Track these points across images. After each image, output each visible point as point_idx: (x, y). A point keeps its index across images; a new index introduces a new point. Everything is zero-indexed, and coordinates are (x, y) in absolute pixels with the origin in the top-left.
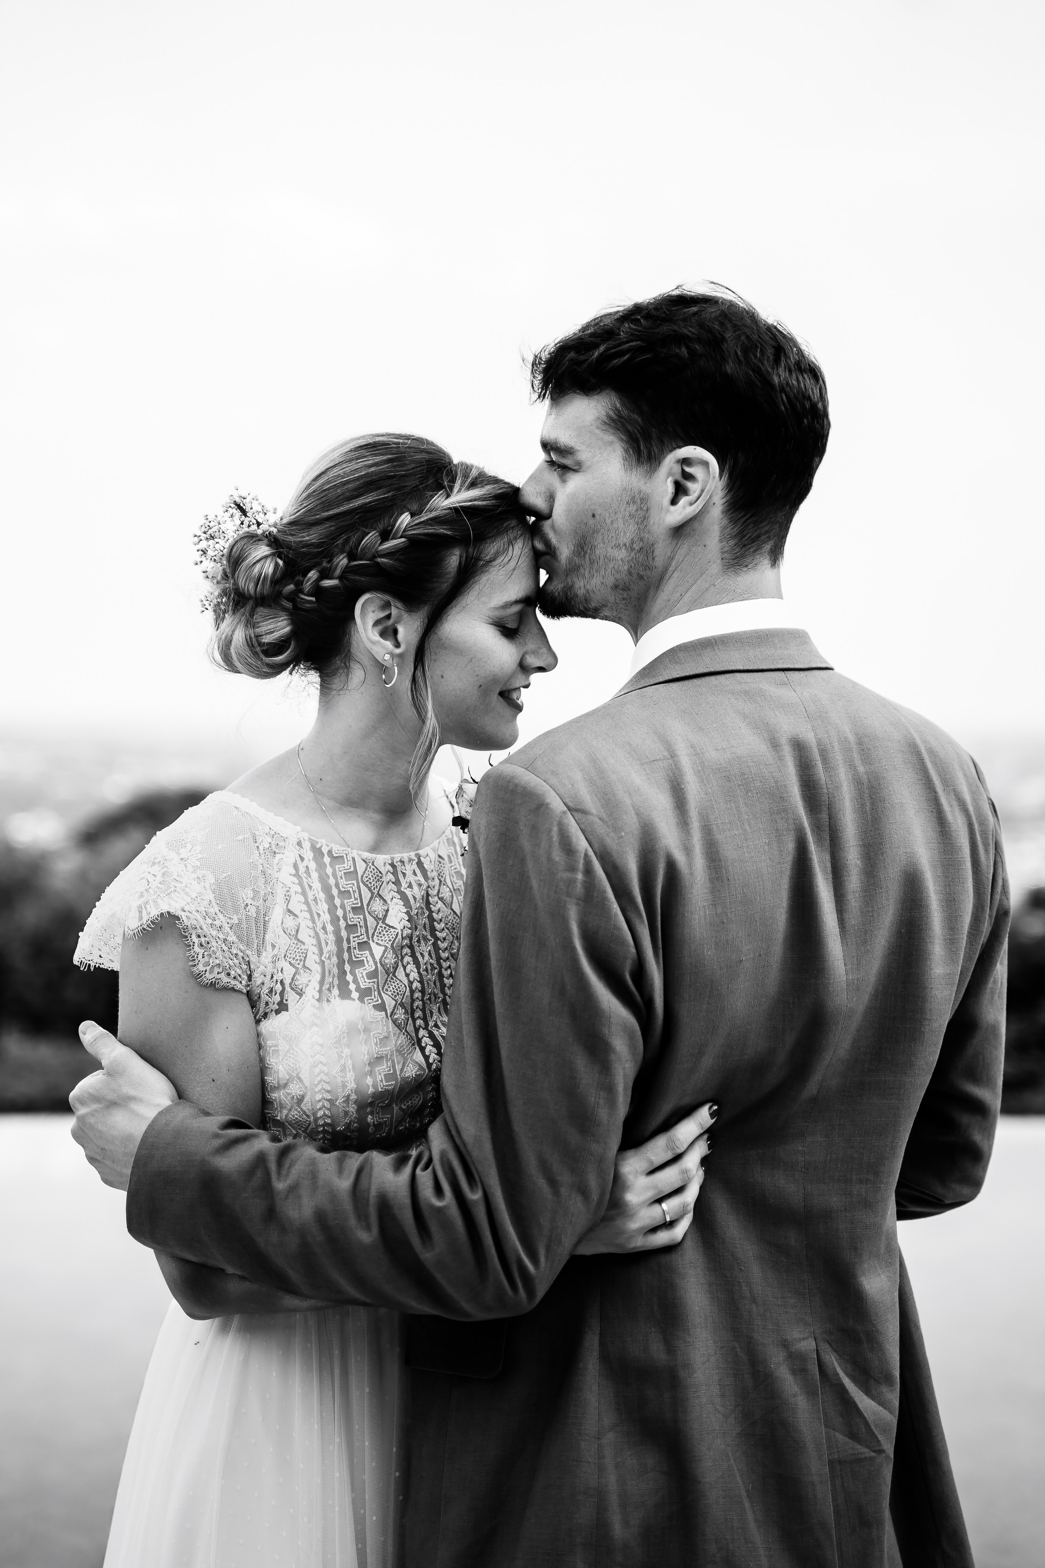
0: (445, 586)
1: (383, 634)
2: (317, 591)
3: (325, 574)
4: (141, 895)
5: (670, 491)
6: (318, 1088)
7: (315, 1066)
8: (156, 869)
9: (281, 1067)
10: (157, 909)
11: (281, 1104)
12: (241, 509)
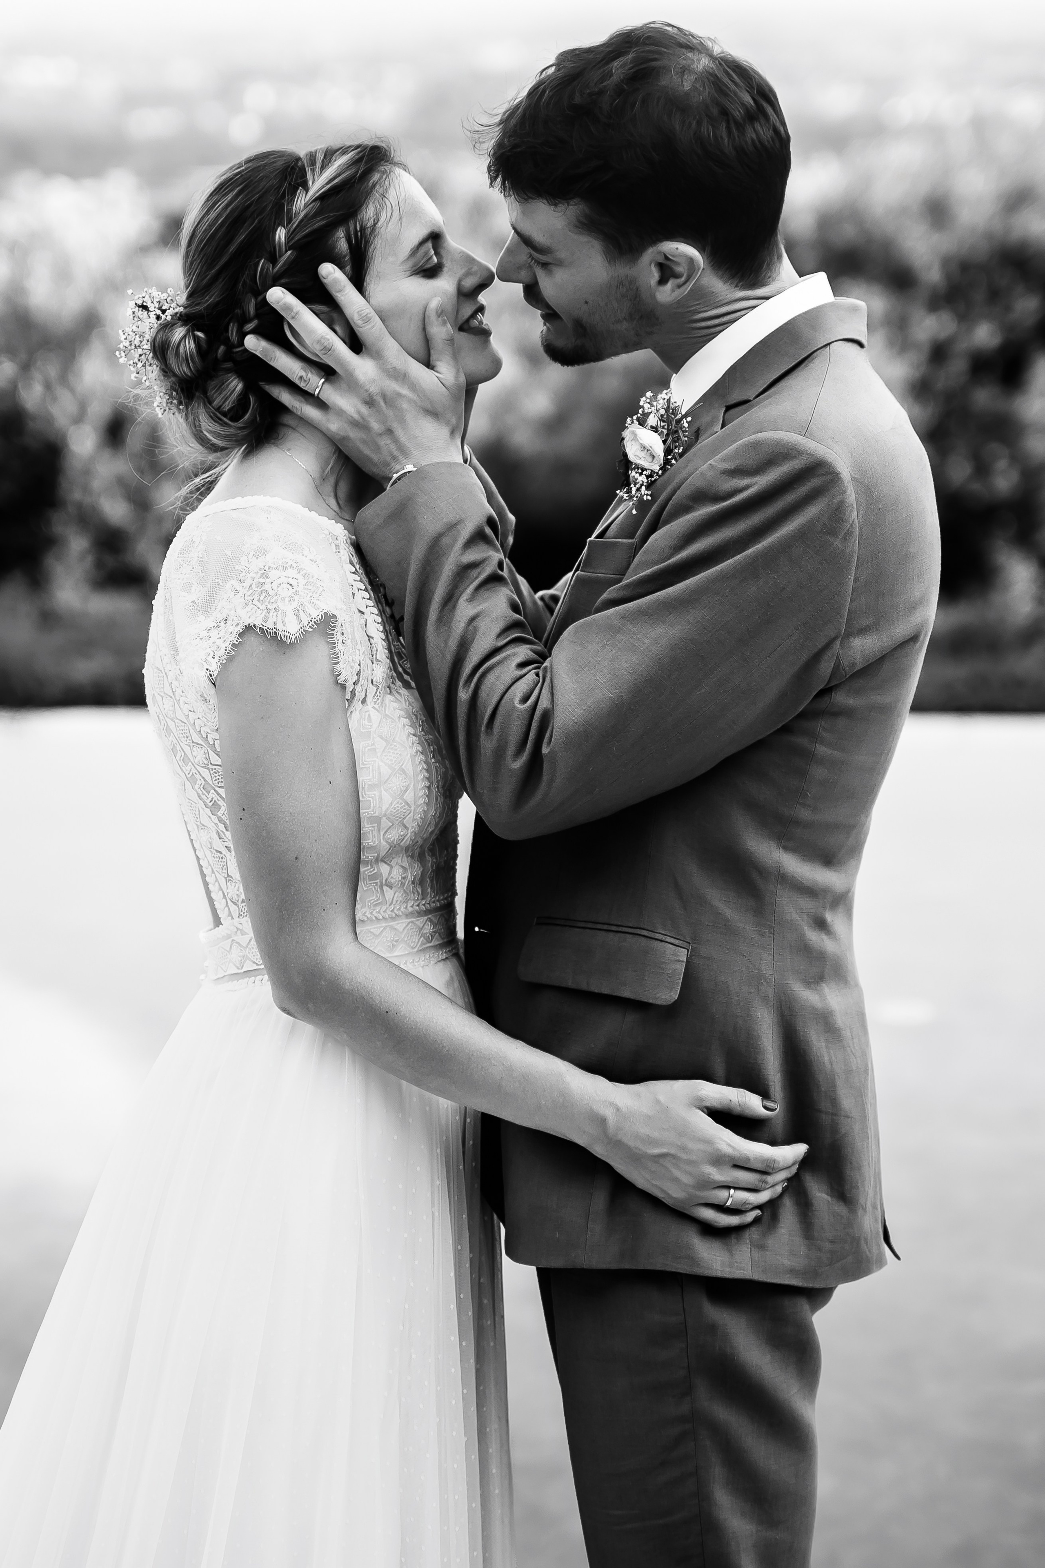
3: (244, 321)
4: (291, 599)
5: (656, 275)
6: (421, 777)
7: (415, 756)
8: (291, 573)
9: (381, 763)
10: (317, 609)
11: (381, 800)
12: (144, 307)
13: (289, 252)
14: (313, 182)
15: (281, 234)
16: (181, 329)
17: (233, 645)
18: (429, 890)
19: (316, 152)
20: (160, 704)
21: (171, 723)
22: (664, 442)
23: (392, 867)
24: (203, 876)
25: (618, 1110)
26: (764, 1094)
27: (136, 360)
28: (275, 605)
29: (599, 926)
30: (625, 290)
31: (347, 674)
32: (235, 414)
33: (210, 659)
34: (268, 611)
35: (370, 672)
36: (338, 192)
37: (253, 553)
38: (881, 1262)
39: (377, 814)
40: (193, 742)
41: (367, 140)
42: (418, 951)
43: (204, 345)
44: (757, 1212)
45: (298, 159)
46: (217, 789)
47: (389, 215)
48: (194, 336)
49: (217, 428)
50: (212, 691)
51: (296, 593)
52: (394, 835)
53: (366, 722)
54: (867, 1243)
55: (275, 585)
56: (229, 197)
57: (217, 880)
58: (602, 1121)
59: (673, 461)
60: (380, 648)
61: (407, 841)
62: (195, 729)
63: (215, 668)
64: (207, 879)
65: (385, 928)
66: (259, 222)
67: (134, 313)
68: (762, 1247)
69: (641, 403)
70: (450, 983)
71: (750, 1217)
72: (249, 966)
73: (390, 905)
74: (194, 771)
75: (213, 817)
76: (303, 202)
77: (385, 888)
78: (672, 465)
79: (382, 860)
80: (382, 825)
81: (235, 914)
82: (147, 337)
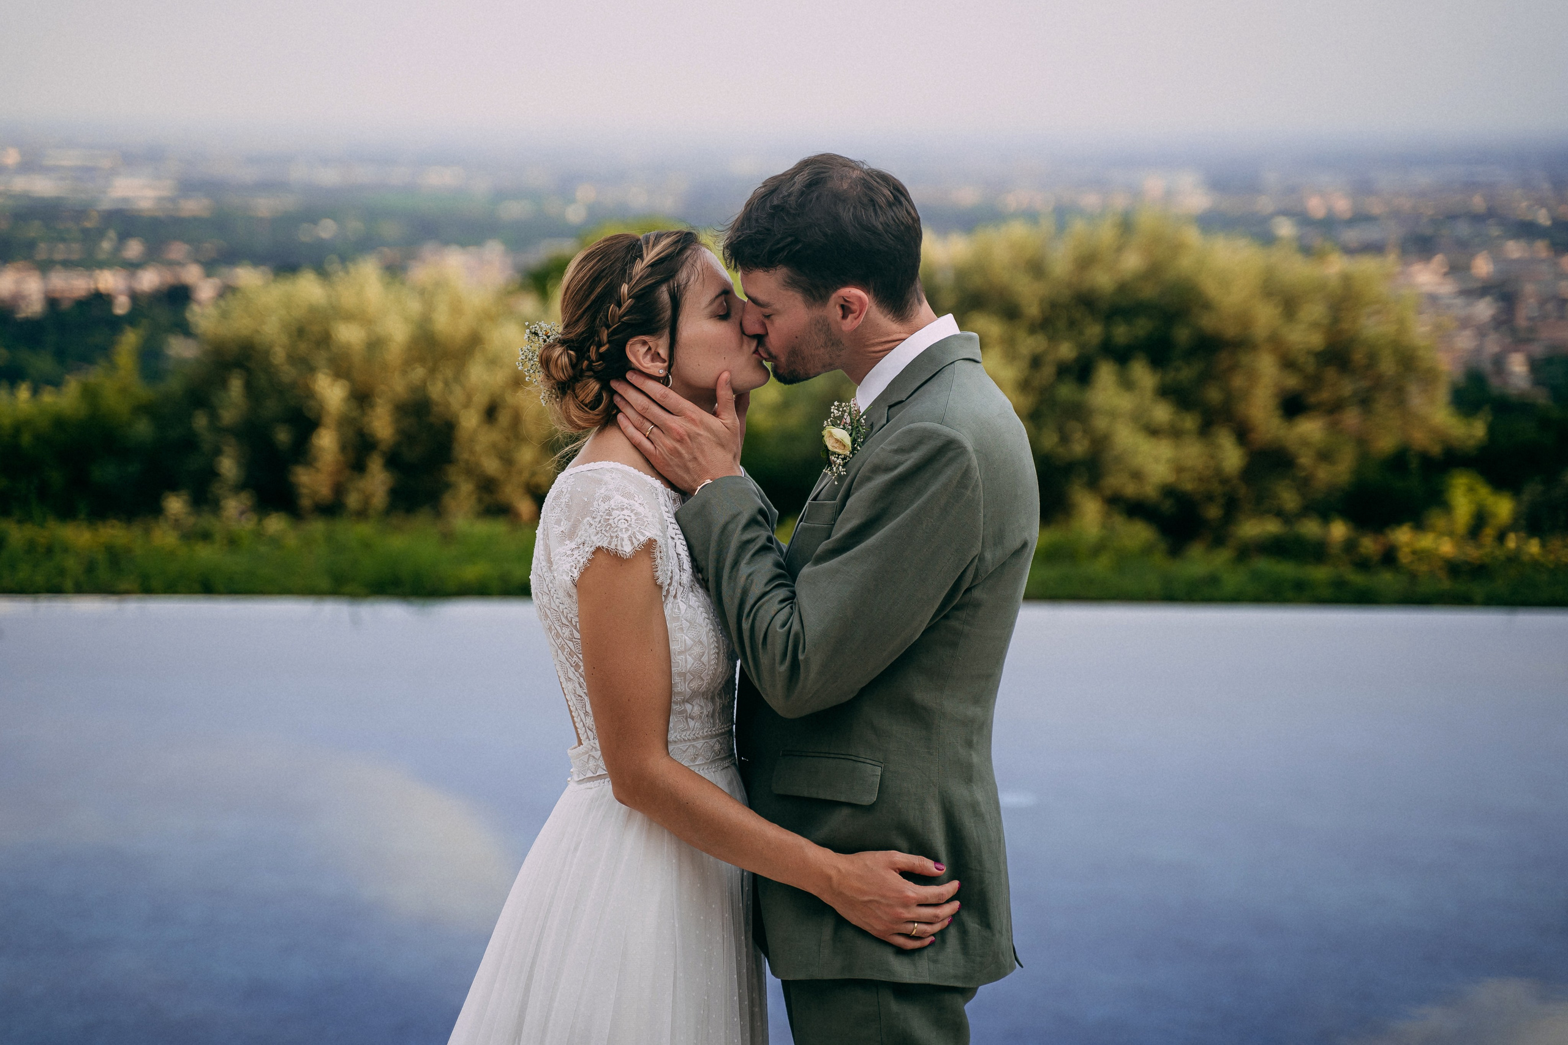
0: (668, 314)
1: (653, 360)
2: (601, 357)
3: (600, 345)
4: (627, 530)
5: (840, 312)
6: (712, 646)
7: (709, 632)
8: (626, 512)
9: (686, 637)
10: (644, 536)
11: (686, 662)
12: (536, 334)
13: (630, 300)
14: (647, 255)
15: (625, 288)
16: (559, 348)
17: (589, 560)
18: (718, 721)
19: (650, 236)
20: (541, 598)
21: (548, 611)
22: (851, 435)
23: (693, 706)
24: (571, 712)
25: (839, 871)
26: (936, 860)
27: (529, 368)
28: (616, 534)
29: (822, 755)
30: (821, 326)
31: (662, 578)
32: (594, 404)
33: (573, 569)
34: (612, 537)
35: (678, 577)
36: (663, 262)
37: (601, 499)
38: (1013, 968)
39: (684, 671)
40: (562, 624)
41: (684, 228)
42: (710, 762)
43: (574, 360)
44: (932, 938)
45: (638, 240)
46: (578, 655)
47: (696, 277)
48: (568, 353)
49: (581, 414)
50: (575, 591)
51: (630, 525)
52: (694, 685)
53: (677, 610)
54: (1003, 955)
55: (616, 520)
56: (592, 264)
57: (579, 715)
58: (829, 878)
59: (859, 448)
60: (685, 561)
61: (703, 689)
62: (563, 615)
63: (576, 574)
64: (573, 714)
65: (689, 746)
66: (611, 280)
67: (529, 337)
68: (935, 961)
69: (832, 410)
70: (730, 783)
71: (927, 941)
72: (601, 772)
73: (692, 731)
74: (563, 643)
75: (576, 673)
76: (640, 268)
77: (689, 720)
78: (858, 450)
79: (686, 701)
80: (687, 678)
81: (591, 737)
82: (537, 353)
